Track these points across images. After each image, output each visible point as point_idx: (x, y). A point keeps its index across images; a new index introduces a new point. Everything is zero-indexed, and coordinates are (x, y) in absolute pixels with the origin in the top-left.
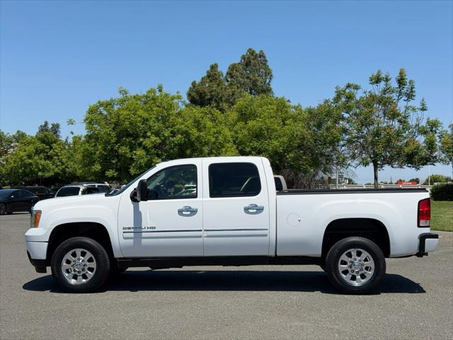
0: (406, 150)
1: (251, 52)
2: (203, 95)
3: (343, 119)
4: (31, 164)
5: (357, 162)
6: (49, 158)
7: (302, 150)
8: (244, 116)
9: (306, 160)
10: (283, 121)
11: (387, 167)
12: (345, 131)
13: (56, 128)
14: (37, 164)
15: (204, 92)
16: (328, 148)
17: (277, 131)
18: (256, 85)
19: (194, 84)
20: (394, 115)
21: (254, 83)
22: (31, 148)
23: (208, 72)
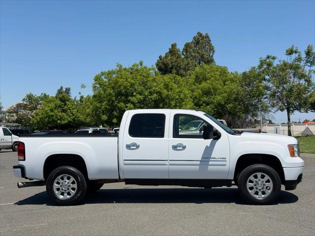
0: (310, 100)
1: (200, 35)
2: (167, 65)
3: (265, 79)
4: (53, 116)
5: (276, 109)
6: (64, 111)
7: (237, 102)
8: (199, 79)
9: (240, 108)
10: (224, 82)
11: (296, 112)
12: (267, 88)
13: (68, 90)
14: (56, 115)
15: (168, 64)
16: (255, 100)
17: (219, 89)
18: (203, 58)
19: (160, 57)
20: (302, 76)
21: (202, 56)
22: (52, 105)
23: (170, 49)
